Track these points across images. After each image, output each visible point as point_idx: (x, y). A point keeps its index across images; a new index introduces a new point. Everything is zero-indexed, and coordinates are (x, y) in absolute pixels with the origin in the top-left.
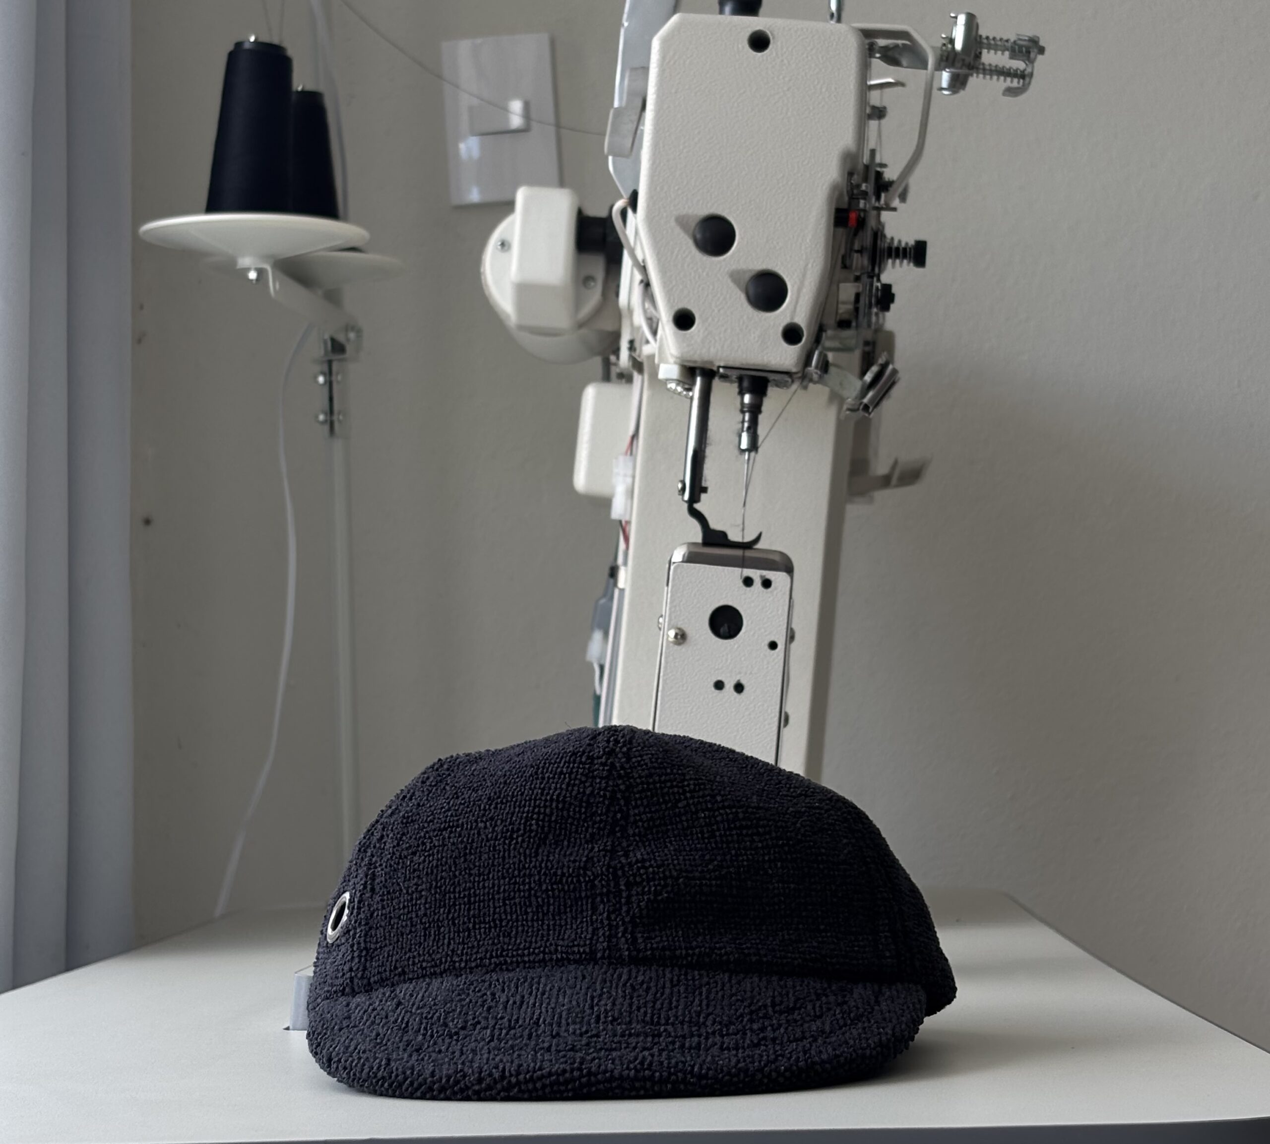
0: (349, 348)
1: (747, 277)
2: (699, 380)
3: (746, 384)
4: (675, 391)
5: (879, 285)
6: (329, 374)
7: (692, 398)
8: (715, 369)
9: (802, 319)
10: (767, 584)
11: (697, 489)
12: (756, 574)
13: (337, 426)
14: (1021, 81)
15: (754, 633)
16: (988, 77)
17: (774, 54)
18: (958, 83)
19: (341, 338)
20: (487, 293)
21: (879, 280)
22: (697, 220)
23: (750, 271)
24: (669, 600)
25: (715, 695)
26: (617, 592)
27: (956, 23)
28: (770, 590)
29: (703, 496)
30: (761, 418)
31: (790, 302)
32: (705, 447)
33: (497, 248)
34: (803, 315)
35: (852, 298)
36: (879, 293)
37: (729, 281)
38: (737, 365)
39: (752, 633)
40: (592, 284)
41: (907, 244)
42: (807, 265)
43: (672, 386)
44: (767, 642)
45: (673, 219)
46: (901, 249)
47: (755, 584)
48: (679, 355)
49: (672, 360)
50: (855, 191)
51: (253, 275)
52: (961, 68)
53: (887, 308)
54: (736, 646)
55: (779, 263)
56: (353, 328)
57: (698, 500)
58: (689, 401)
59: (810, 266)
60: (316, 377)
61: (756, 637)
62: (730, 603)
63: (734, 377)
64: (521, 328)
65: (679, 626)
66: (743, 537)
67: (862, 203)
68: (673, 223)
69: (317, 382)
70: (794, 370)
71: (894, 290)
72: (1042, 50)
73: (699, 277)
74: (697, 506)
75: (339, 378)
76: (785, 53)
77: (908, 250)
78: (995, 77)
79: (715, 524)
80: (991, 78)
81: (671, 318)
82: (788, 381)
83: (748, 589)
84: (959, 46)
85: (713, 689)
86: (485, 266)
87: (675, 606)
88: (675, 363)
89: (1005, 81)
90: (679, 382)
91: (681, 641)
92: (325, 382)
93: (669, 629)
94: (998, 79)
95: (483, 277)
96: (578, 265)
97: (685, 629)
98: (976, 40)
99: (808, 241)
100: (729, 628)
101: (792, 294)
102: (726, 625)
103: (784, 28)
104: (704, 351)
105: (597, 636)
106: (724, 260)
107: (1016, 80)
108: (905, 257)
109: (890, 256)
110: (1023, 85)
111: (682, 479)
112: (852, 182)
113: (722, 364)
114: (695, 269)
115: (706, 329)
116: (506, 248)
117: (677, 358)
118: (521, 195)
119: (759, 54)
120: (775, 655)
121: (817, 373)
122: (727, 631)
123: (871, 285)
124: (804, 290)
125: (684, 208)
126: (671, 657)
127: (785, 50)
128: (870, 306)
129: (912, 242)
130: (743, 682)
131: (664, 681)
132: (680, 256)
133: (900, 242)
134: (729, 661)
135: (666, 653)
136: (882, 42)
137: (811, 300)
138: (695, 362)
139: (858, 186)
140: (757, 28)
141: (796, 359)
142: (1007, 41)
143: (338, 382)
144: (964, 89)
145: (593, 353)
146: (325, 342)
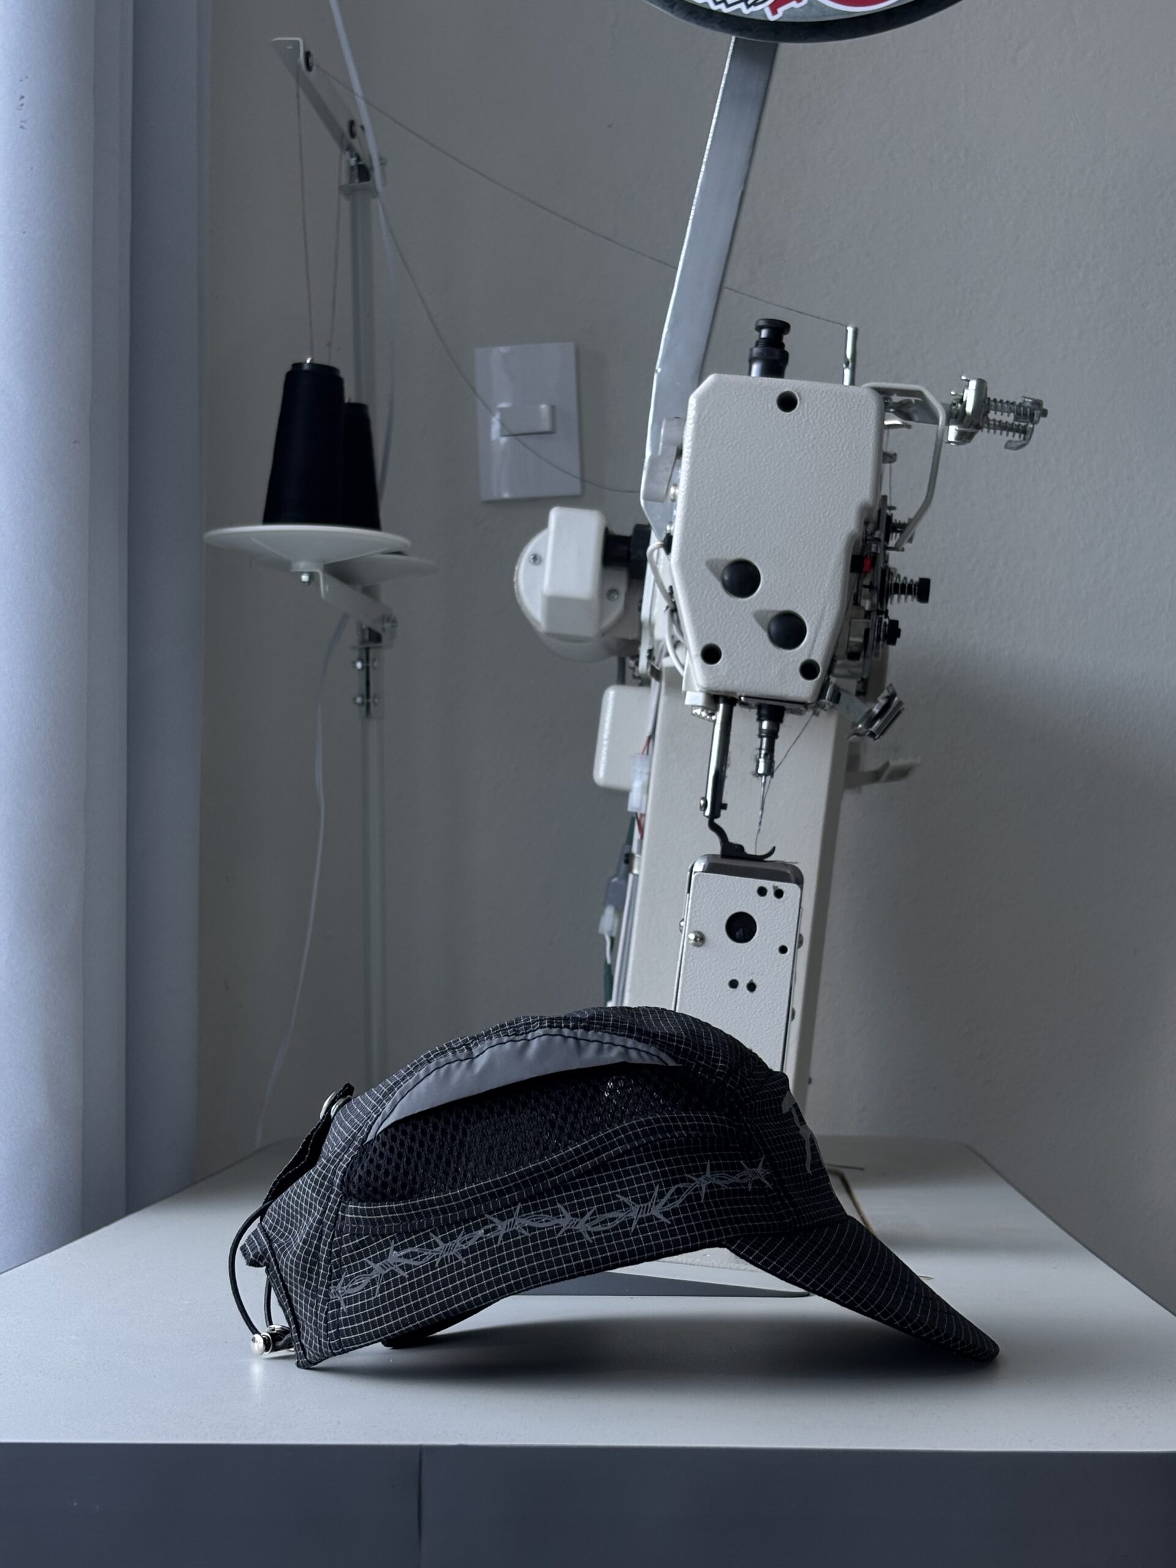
0: (385, 637)
1: (770, 616)
2: (721, 706)
3: (764, 712)
4: (700, 716)
5: (887, 620)
6: (366, 660)
7: (715, 722)
8: (737, 697)
9: (818, 656)
10: (779, 894)
11: (718, 806)
12: (769, 885)
13: (372, 707)
14: (1022, 435)
15: (766, 939)
16: (992, 431)
17: (801, 412)
18: (963, 438)
19: (378, 628)
20: (519, 601)
21: (887, 616)
22: (726, 564)
23: (772, 612)
24: (689, 907)
25: (729, 992)
26: (631, 877)
27: (967, 386)
28: (782, 899)
29: (723, 812)
30: (777, 742)
31: (808, 642)
32: (726, 767)
33: (530, 562)
34: (820, 653)
35: (863, 632)
36: (887, 628)
37: (753, 619)
38: (757, 695)
39: (764, 938)
40: (616, 596)
41: (912, 581)
42: (825, 607)
43: (698, 711)
44: (778, 946)
45: (704, 562)
46: (907, 585)
47: (768, 894)
48: (706, 686)
49: (698, 689)
50: (869, 538)
51: (305, 578)
52: (969, 427)
53: (893, 642)
54: (750, 949)
55: (800, 605)
56: (389, 620)
57: (718, 816)
58: (712, 724)
59: (827, 608)
60: (354, 663)
61: (768, 941)
62: (745, 910)
63: (753, 705)
64: (549, 635)
65: (699, 930)
66: (756, 851)
67: (873, 550)
68: (704, 567)
69: (355, 667)
70: (809, 702)
71: (901, 626)
72: (1044, 413)
73: (726, 616)
74: (717, 821)
75: (376, 664)
76: (811, 413)
77: (913, 586)
78: (998, 432)
79: (732, 839)
80: (995, 433)
81: (699, 653)
82: (801, 711)
83: (762, 898)
84: (969, 409)
85: (728, 987)
86: (518, 576)
87: (695, 912)
88: (701, 691)
89: (1007, 435)
90: (703, 708)
91: (699, 943)
92: (363, 668)
93: (688, 934)
94: (1001, 434)
95: (515, 587)
96: (603, 578)
97: (704, 932)
98: (985, 402)
99: (826, 585)
100: (744, 932)
101: (810, 634)
102: (741, 930)
103: (810, 390)
104: (728, 682)
105: (609, 911)
106: (749, 601)
107: (1017, 435)
108: (910, 593)
109: (896, 592)
110: (1024, 439)
111: (704, 796)
112: (868, 530)
113: (743, 694)
114: (722, 608)
115: (731, 663)
116: (537, 562)
117: (703, 688)
118: (554, 514)
119: (787, 414)
120: (785, 959)
121: (829, 704)
122: (742, 934)
123: (880, 621)
124: (822, 631)
125: (714, 554)
126: (691, 958)
127: (810, 410)
128: (878, 639)
129: (916, 579)
130: (756, 982)
131: (684, 979)
132: (708, 597)
133: (905, 578)
134: (743, 962)
135: (686, 953)
136: (896, 399)
137: (827, 640)
138: (718, 691)
139: (872, 534)
140: (786, 390)
141: (811, 692)
142: (1013, 403)
143: (374, 668)
144: (969, 442)
145: (611, 653)
146: (363, 631)
